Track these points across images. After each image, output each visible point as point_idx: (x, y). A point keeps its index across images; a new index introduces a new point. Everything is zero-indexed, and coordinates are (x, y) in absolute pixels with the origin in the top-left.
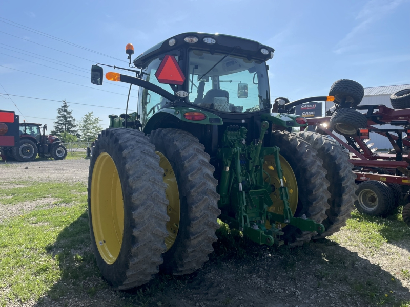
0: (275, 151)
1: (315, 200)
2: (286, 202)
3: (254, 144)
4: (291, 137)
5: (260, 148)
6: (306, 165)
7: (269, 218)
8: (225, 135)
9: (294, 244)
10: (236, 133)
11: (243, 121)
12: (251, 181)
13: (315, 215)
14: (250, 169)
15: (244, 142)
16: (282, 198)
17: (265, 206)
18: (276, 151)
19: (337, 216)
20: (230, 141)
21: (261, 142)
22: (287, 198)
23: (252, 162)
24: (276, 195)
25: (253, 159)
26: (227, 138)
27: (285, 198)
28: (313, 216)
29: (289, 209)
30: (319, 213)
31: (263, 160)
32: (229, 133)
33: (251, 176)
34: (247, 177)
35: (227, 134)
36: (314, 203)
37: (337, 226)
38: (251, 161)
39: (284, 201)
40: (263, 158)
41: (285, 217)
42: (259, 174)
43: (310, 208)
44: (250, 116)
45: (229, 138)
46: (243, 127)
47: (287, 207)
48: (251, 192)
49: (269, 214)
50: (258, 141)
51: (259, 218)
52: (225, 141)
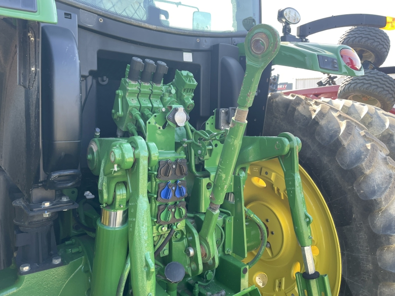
0: (287, 149)
3: (217, 126)
4: (318, 109)
5: (237, 142)
6: (374, 192)
8: (120, 92)
10: (161, 87)
11: (188, 57)
12: (204, 256)
14: (204, 208)
15: (181, 117)
18: (292, 150)
20: (137, 113)
21: (241, 117)
23: (209, 186)
24: (270, 248)
25: (213, 175)
26: (126, 105)
31: (243, 175)
32: (132, 86)
33: (203, 240)
34: (192, 244)
35: (125, 90)
38: (205, 181)
40: (244, 169)
42: (230, 221)
44: (206, 44)
45: (133, 102)
46: (185, 73)
50: (228, 116)
52: (120, 113)
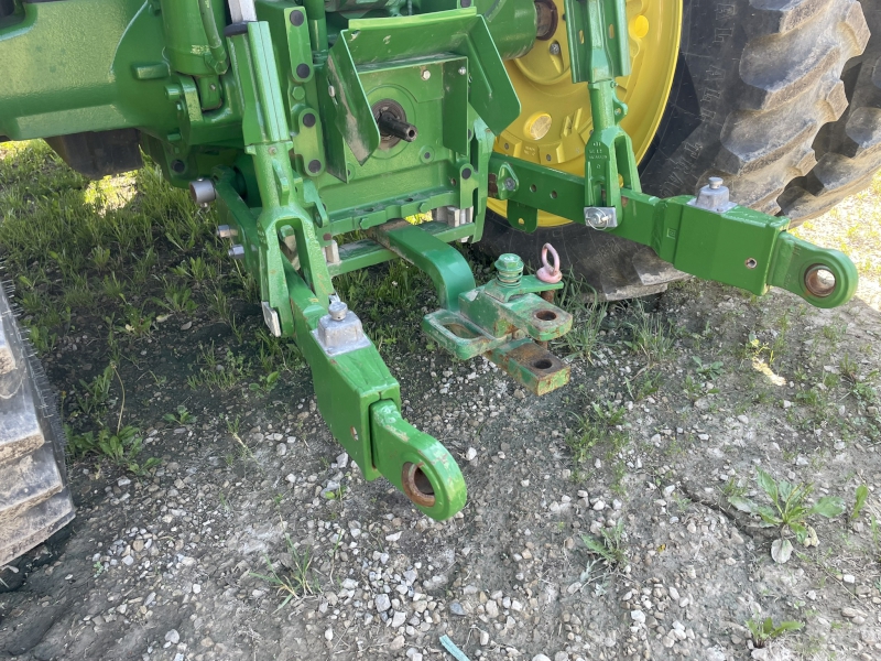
1: (779, 73)
2: (607, 96)
7: (502, 188)
9: (627, 292)
13: (765, 163)
16: (585, 74)
17: (479, 128)
19: (852, 155)
22: (617, 69)
24: (559, 55)
27: (600, 70)
28: (751, 168)
29: (620, 146)
30: (788, 149)
36: (774, 92)
37: (833, 197)
39: (593, 93)
41: (591, 197)
43: (744, 128)
47: (612, 132)
48: (365, 33)
49: (504, 168)
51: (445, 199)
